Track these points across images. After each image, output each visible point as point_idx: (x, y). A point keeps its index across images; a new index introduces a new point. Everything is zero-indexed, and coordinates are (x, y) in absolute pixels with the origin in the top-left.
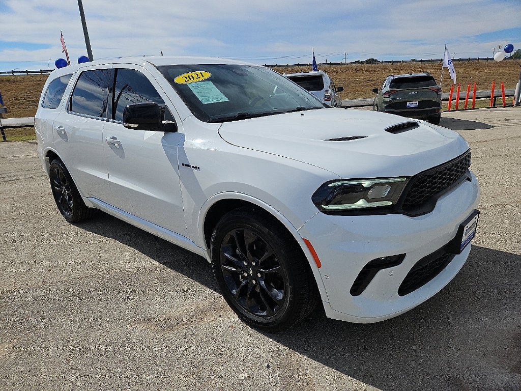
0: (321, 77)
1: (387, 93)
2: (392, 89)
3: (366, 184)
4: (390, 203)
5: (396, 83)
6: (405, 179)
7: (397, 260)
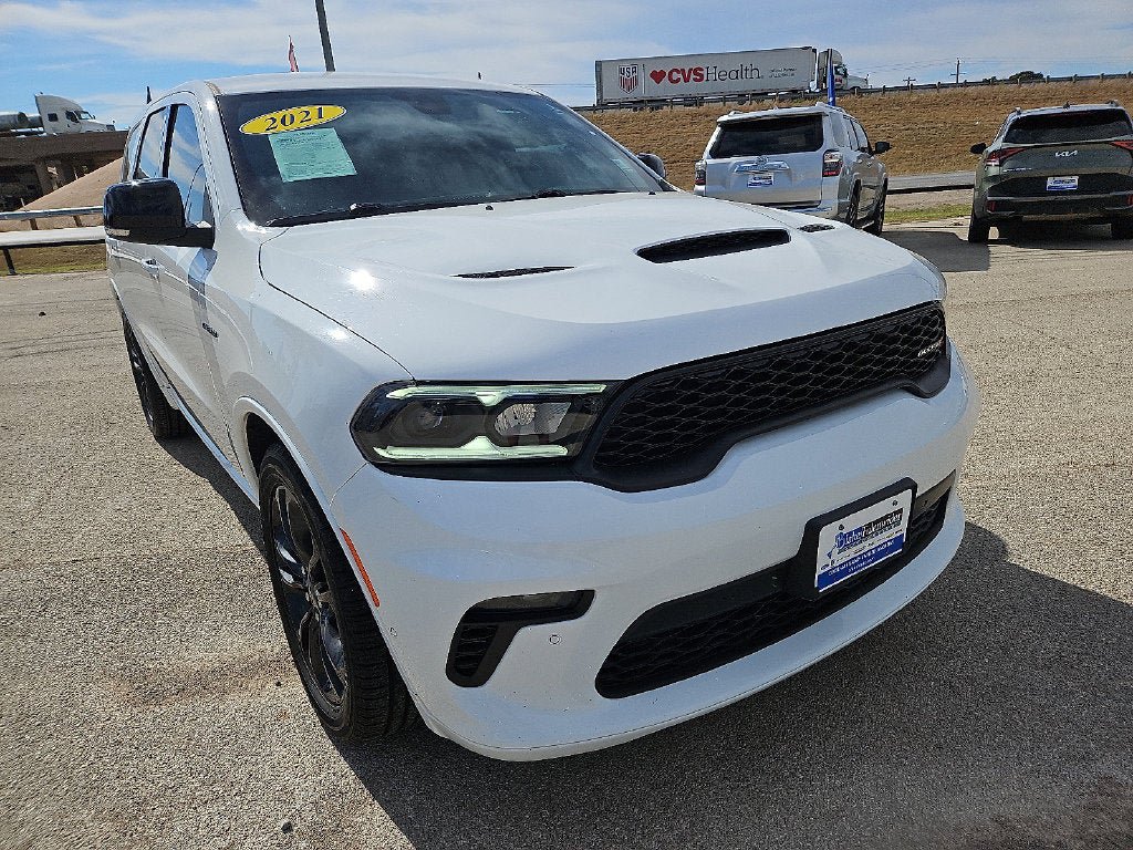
0: (817, 118)
1: (997, 154)
2: (1012, 145)
3: (490, 397)
4: (562, 451)
5: (1027, 128)
6: (603, 387)
7: (574, 605)
